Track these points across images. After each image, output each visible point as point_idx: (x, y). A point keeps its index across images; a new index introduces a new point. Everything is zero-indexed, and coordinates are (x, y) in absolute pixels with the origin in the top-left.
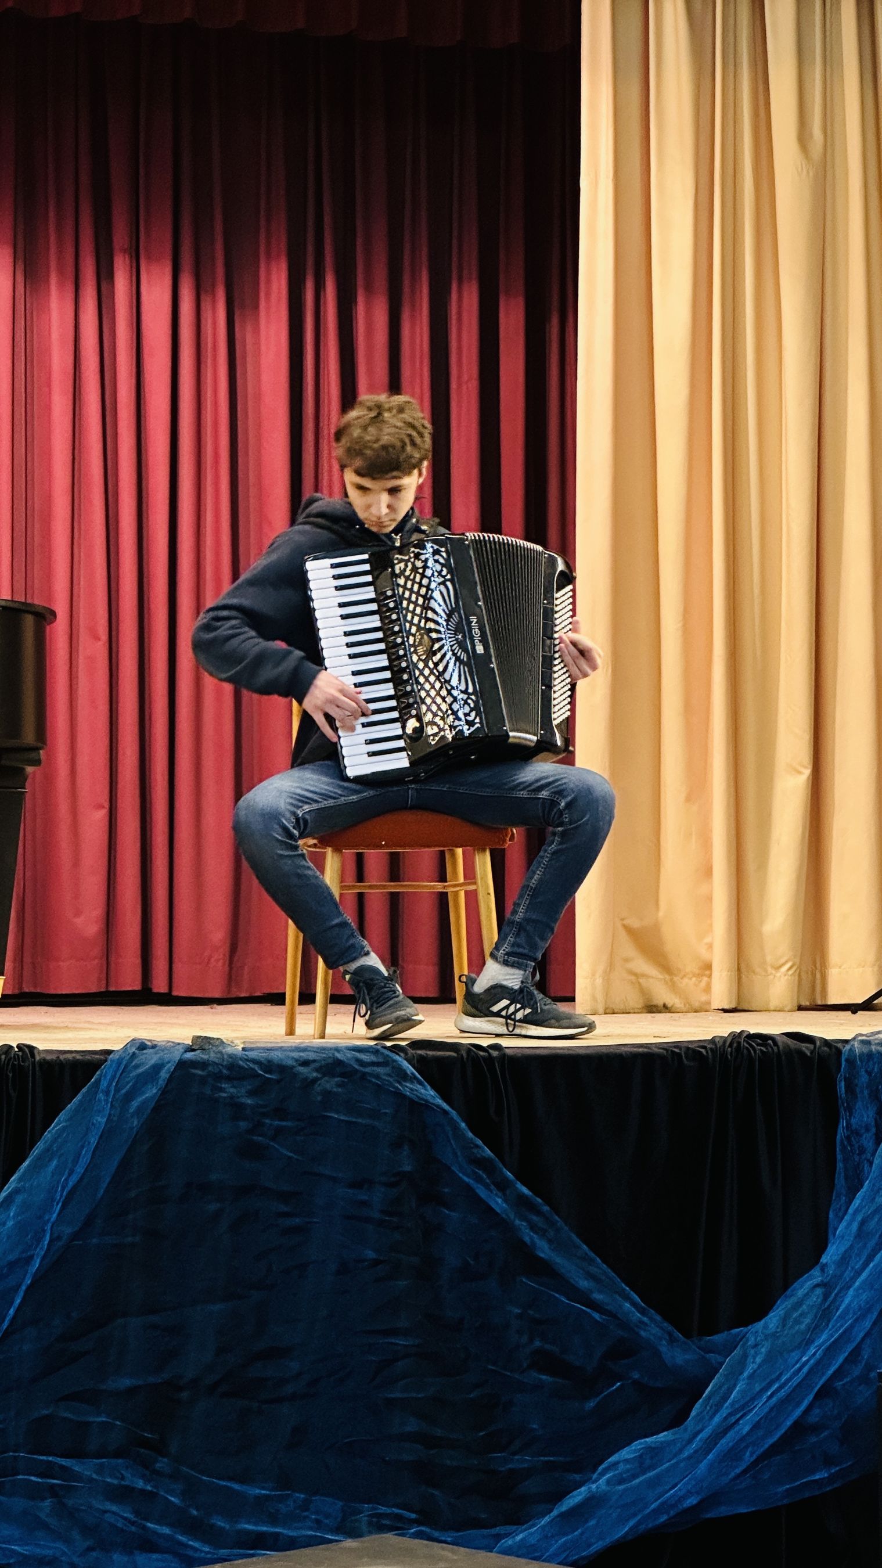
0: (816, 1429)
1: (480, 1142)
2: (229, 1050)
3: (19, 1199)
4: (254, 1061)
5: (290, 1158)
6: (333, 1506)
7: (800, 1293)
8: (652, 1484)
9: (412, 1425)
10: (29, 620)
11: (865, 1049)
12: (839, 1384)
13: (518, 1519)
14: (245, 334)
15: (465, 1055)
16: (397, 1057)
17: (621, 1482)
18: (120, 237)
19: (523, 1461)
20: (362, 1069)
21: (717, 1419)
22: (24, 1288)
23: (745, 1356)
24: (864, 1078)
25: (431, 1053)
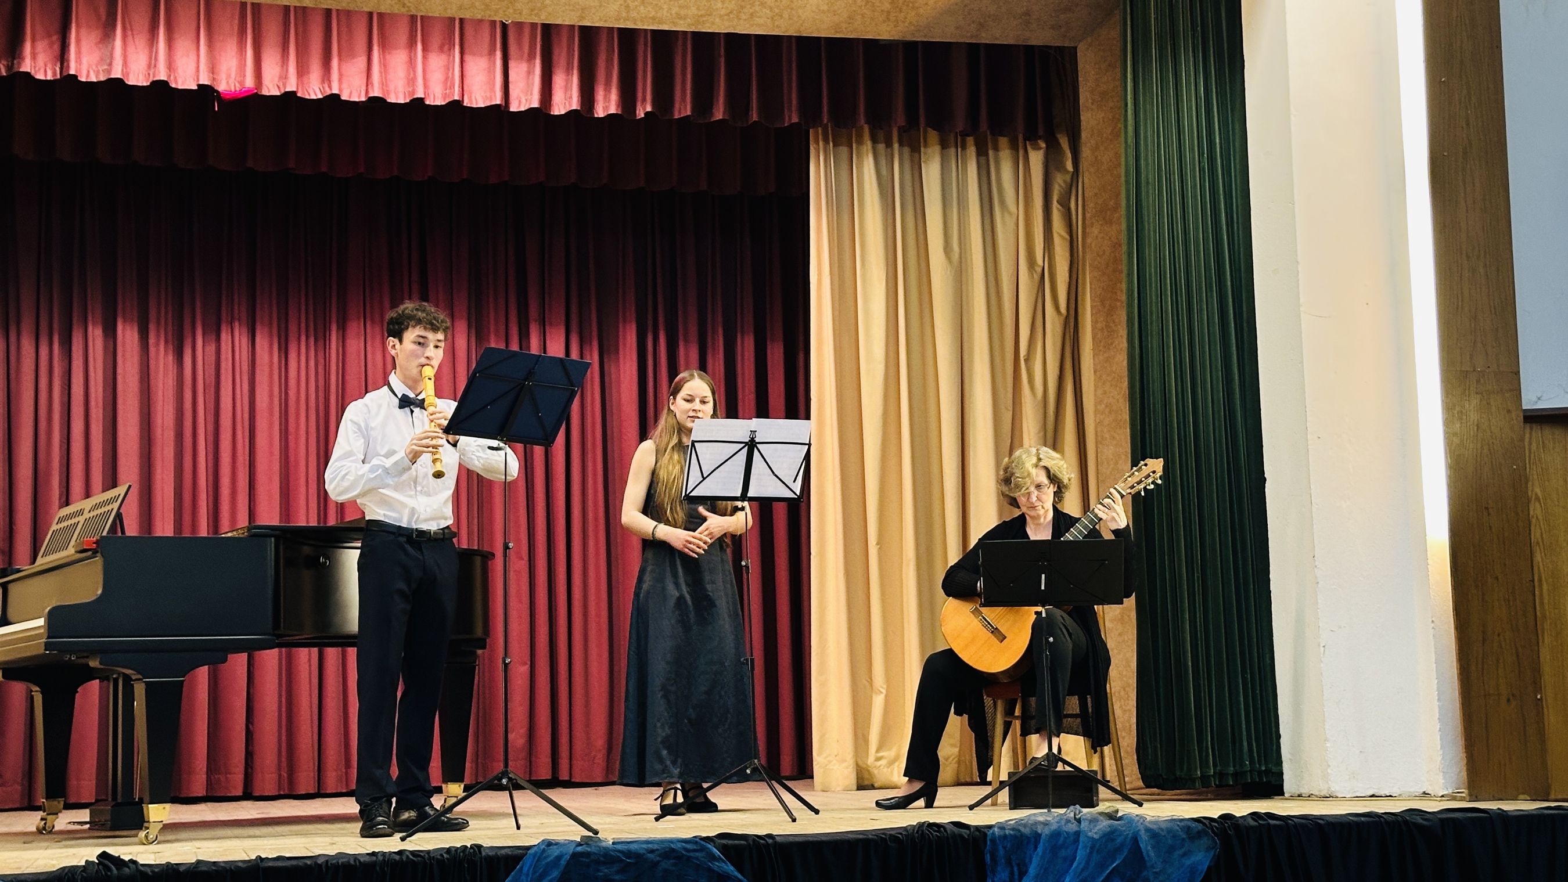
2: (604, 844)
4: (619, 851)
10: (478, 560)
11: (1002, 833)
14: (611, 368)
15: (751, 843)
16: (709, 846)
18: (533, 312)
20: (688, 854)
24: (1001, 852)
25: (730, 842)
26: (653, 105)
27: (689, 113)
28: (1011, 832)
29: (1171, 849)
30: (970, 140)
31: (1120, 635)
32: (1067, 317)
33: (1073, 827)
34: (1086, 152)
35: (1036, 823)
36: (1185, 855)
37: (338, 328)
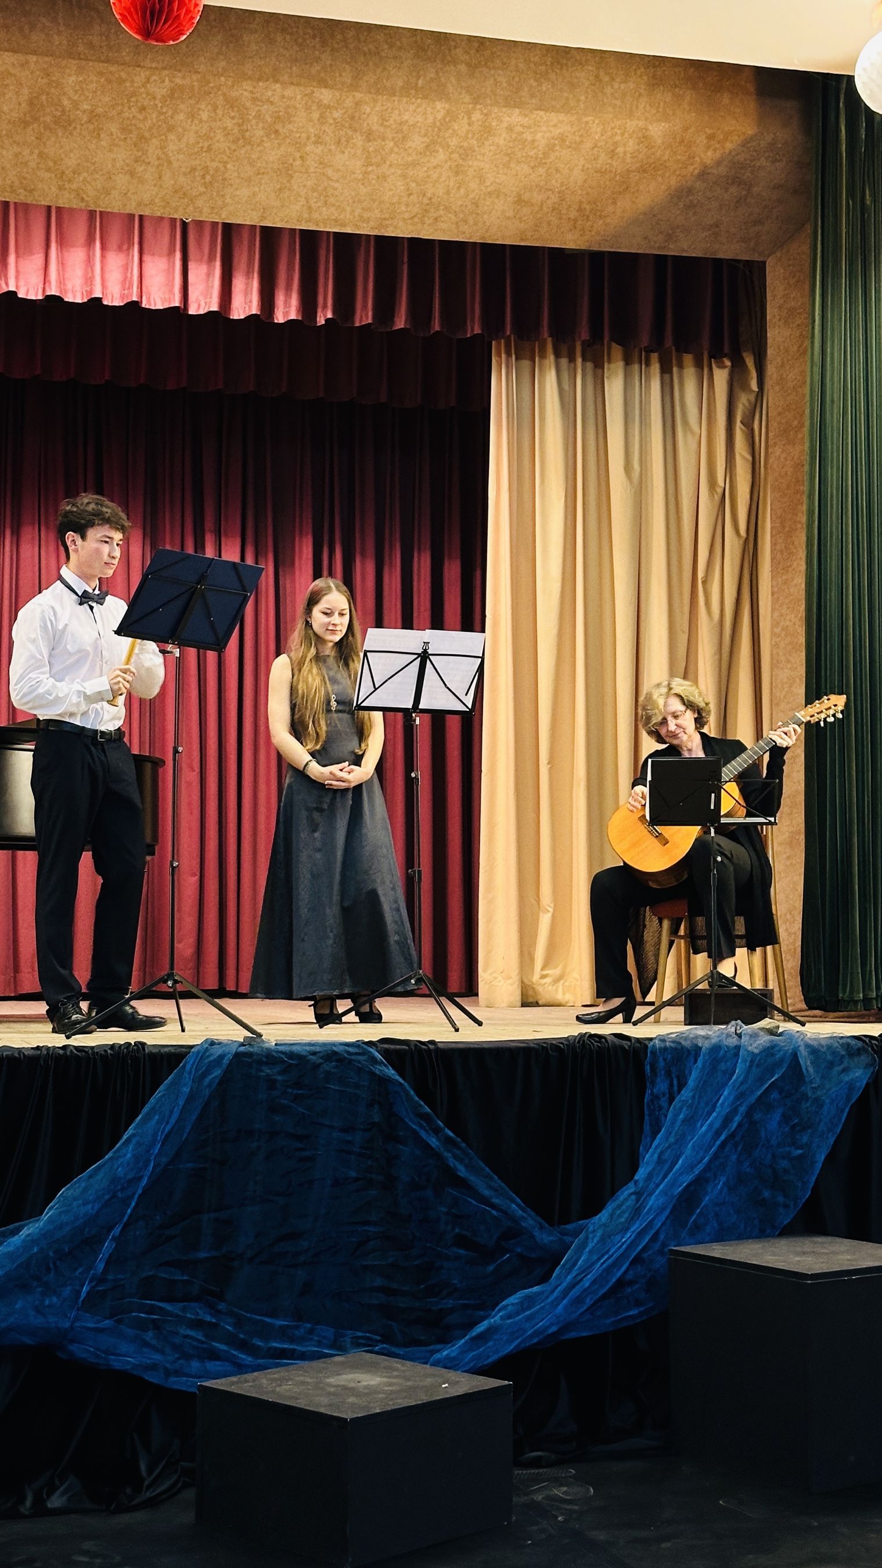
0: (631, 1283)
1: (422, 1103)
2: (266, 1045)
3: (134, 1141)
4: (281, 1052)
5: (303, 1114)
6: (329, 1332)
7: (622, 1198)
8: (528, 1319)
9: (379, 1282)
10: (149, 765)
11: (662, 1045)
12: (645, 1255)
13: (445, 1340)
14: (286, 582)
15: (414, 1048)
16: (371, 1050)
17: (509, 1317)
18: (209, 523)
19: (450, 1303)
20: (350, 1057)
21: (569, 1277)
22: (136, 1196)
23: (587, 1238)
24: (661, 1063)
25: (392, 1047)
26: (334, 312)
27: (370, 321)
28: (672, 1045)
29: (831, 1065)
30: (655, 357)
31: (788, 858)
32: (747, 539)
33: (733, 1041)
34: (771, 370)
35: (697, 1037)
36: (844, 1070)
37: (12, 533)
